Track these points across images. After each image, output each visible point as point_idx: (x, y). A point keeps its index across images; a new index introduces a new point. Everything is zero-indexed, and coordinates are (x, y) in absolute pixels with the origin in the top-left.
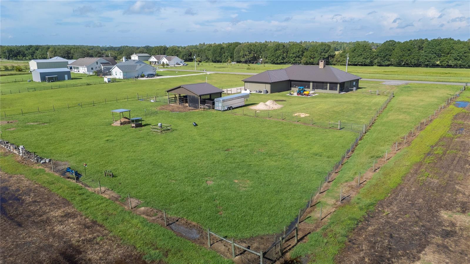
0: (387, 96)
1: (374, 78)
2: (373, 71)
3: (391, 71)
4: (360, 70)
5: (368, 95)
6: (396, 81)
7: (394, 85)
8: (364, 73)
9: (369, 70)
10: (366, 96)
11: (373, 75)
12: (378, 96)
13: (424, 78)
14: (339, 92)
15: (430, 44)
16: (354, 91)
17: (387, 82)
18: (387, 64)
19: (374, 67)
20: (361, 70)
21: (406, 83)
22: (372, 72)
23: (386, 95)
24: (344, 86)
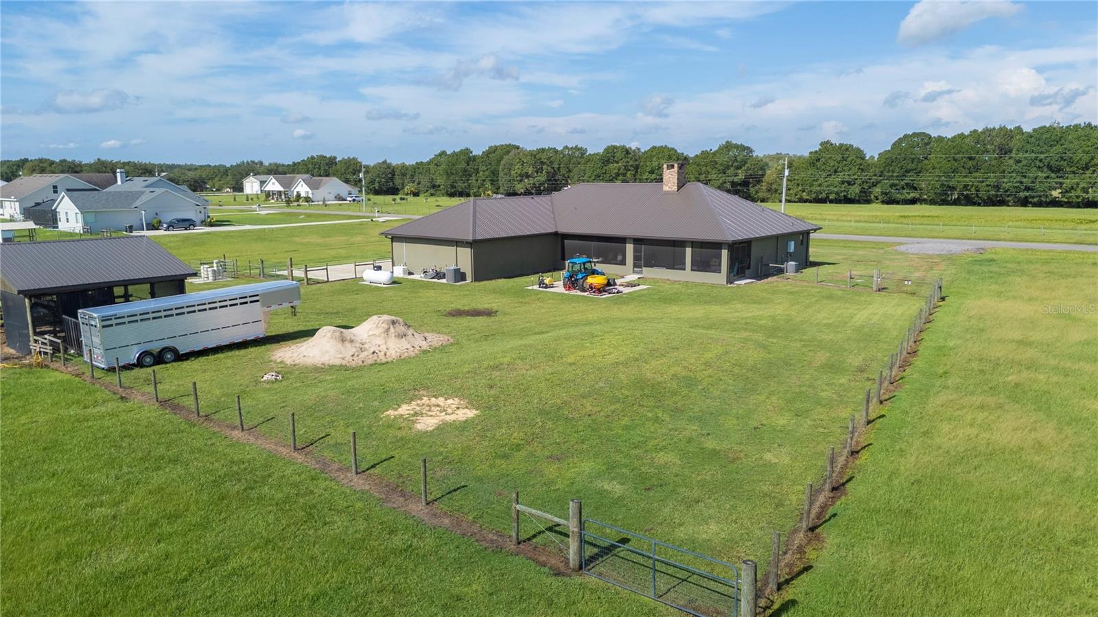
0: (913, 294)
1: (869, 232)
2: (868, 216)
3: (921, 214)
4: (831, 213)
5: (840, 293)
6: (942, 243)
7: (938, 253)
8: (842, 221)
9: (854, 213)
10: (830, 297)
11: (867, 224)
12: (878, 297)
13: (1029, 232)
14: (728, 277)
15: (1032, 139)
16: (790, 273)
17: (913, 243)
18: (909, 197)
19: (873, 206)
20: (835, 213)
21: (978, 249)
22: (867, 219)
23: (909, 289)
24: (749, 256)
